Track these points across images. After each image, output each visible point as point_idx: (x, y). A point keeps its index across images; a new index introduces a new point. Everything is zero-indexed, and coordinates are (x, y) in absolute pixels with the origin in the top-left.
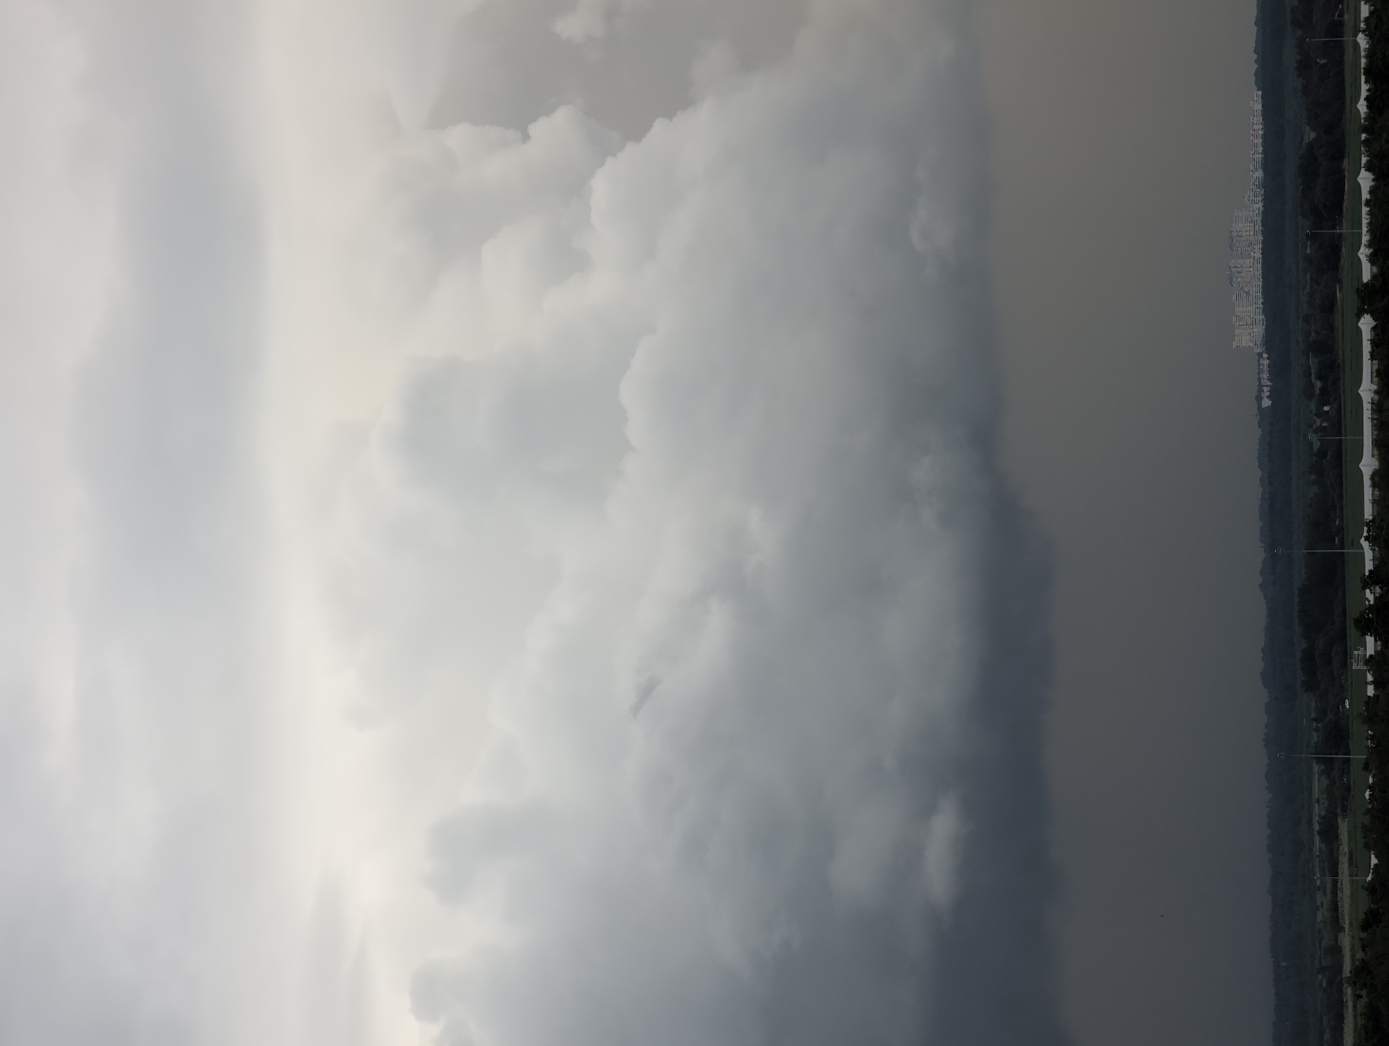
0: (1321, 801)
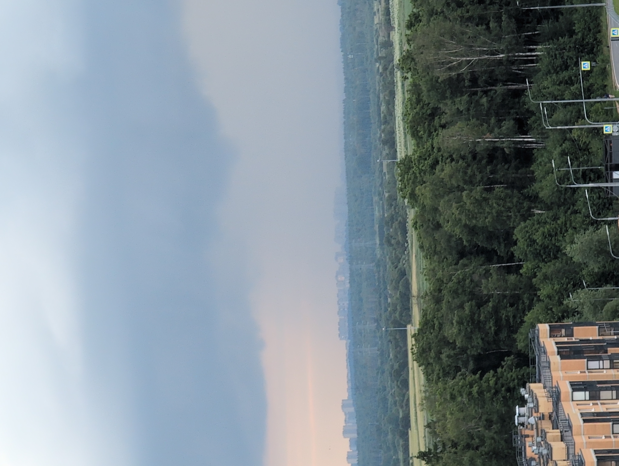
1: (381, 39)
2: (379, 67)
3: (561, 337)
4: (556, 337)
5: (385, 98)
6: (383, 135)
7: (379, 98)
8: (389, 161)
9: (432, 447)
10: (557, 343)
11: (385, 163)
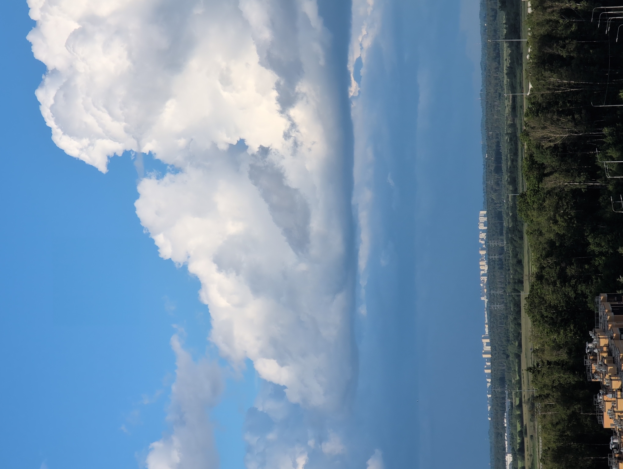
0: (508, 60)
1: (509, 122)
2: (507, 139)
3: (614, 301)
4: (612, 301)
5: (510, 157)
6: (509, 179)
7: (507, 157)
8: (512, 195)
9: (535, 364)
10: (611, 305)
11: (510, 195)
